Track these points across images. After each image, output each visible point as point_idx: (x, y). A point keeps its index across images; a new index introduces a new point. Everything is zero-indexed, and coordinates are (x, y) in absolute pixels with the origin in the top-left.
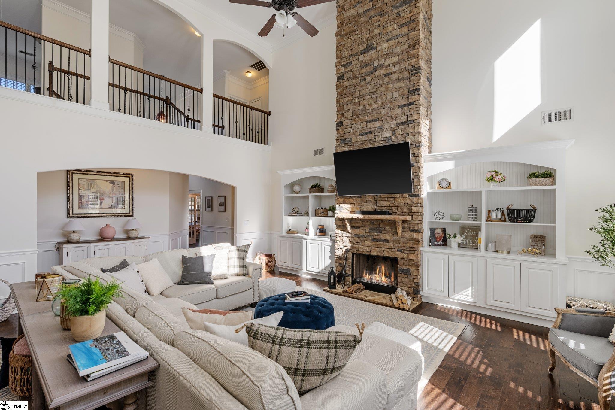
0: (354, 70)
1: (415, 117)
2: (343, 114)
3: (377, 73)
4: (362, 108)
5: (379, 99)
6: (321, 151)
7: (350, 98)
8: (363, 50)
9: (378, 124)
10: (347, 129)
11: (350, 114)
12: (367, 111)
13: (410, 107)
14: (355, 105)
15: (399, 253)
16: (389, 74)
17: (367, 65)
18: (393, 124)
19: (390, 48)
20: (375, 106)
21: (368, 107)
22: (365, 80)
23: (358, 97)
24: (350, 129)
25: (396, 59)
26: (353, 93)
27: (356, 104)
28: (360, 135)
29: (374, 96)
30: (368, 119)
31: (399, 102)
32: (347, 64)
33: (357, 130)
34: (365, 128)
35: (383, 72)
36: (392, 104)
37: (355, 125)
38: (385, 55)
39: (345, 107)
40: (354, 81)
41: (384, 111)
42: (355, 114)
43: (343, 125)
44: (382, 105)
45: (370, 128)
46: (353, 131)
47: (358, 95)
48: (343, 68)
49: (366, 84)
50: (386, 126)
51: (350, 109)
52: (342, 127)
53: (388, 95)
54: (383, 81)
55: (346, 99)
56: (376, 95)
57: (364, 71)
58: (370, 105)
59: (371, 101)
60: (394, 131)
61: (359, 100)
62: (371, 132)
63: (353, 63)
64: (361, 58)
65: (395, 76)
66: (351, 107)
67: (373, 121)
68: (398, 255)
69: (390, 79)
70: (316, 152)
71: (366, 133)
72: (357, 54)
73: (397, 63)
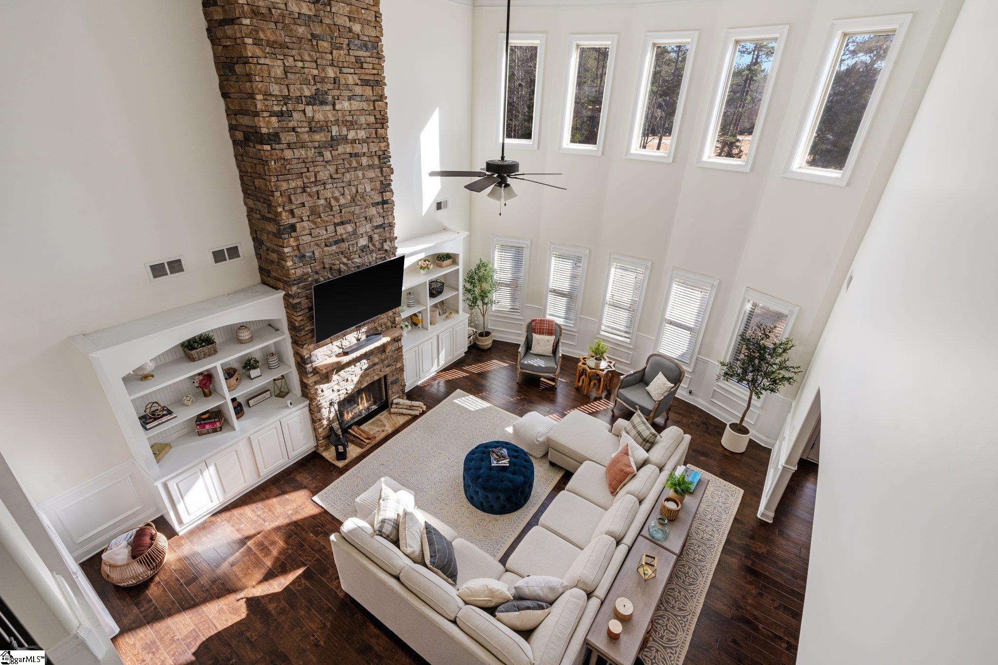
0: (299, 130)
1: (391, 220)
2: (292, 212)
3: (341, 149)
4: (322, 202)
5: (347, 192)
6: (176, 266)
7: (299, 183)
8: (310, 97)
9: (350, 228)
10: (303, 238)
11: (305, 212)
12: (334, 209)
13: (385, 206)
14: (310, 196)
15: (387, 369)
16: (356, 155)
17: (321, 129)
18: (368, 227)
19: (353, 112)
20: (342, 201)
21: (333, 202)
22: (321, 154)
23: (312, 182)
24: (309, 237)
25: (362, 134)
26: (304, 174)
27: (312, 194)
28: (326, 246)
29: (339, 185)
30: (336, 221)
31: (372, 199)
32: (282, 112)
33: (320, 238)
34: (334, 234)
35: (349, 149)
36: (365, 201)
37: (318, 230)
38: (348, 121)
39: (293, 197)
40: (303, 152)
41: (357, 210)
42: (314, 212)
43: (295, 231)
44: (352, 201)
45: (341, 235)
46: (314, 239)
47: (313, 179)
48: (274, 119)
49: (325, 164)
50: (361, 230)
51: (303, 203)
52: (293, 234)
53: (360, 186)
54: (350, 165)
55: (293, 184)
56: (344, 185)
57: (317, 137)
58: (337, 199)
59: (337, 194)
60: (371, 238)
61: (317, 189)
62: (343, 240)
63: (295, 114)
64: (309, 110)
65: (365, 161)
66: (304, 198)
67: (342, 223)
68: (387, 371)
69: (358, 162)
70: (158, 270)
71: (336, 243)
72: (299, 99)
73: (364, 141)
